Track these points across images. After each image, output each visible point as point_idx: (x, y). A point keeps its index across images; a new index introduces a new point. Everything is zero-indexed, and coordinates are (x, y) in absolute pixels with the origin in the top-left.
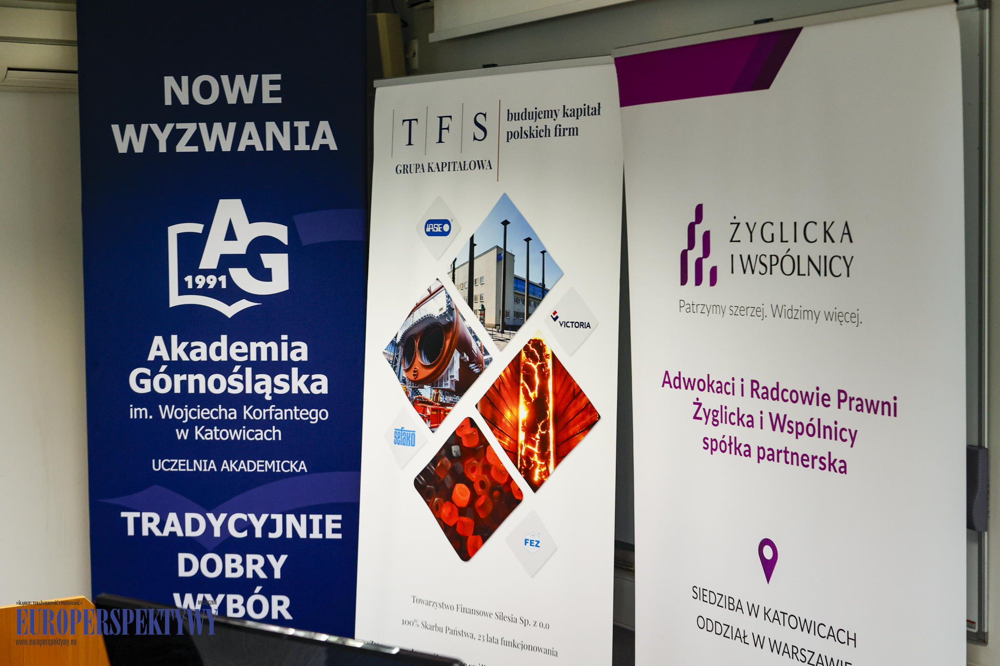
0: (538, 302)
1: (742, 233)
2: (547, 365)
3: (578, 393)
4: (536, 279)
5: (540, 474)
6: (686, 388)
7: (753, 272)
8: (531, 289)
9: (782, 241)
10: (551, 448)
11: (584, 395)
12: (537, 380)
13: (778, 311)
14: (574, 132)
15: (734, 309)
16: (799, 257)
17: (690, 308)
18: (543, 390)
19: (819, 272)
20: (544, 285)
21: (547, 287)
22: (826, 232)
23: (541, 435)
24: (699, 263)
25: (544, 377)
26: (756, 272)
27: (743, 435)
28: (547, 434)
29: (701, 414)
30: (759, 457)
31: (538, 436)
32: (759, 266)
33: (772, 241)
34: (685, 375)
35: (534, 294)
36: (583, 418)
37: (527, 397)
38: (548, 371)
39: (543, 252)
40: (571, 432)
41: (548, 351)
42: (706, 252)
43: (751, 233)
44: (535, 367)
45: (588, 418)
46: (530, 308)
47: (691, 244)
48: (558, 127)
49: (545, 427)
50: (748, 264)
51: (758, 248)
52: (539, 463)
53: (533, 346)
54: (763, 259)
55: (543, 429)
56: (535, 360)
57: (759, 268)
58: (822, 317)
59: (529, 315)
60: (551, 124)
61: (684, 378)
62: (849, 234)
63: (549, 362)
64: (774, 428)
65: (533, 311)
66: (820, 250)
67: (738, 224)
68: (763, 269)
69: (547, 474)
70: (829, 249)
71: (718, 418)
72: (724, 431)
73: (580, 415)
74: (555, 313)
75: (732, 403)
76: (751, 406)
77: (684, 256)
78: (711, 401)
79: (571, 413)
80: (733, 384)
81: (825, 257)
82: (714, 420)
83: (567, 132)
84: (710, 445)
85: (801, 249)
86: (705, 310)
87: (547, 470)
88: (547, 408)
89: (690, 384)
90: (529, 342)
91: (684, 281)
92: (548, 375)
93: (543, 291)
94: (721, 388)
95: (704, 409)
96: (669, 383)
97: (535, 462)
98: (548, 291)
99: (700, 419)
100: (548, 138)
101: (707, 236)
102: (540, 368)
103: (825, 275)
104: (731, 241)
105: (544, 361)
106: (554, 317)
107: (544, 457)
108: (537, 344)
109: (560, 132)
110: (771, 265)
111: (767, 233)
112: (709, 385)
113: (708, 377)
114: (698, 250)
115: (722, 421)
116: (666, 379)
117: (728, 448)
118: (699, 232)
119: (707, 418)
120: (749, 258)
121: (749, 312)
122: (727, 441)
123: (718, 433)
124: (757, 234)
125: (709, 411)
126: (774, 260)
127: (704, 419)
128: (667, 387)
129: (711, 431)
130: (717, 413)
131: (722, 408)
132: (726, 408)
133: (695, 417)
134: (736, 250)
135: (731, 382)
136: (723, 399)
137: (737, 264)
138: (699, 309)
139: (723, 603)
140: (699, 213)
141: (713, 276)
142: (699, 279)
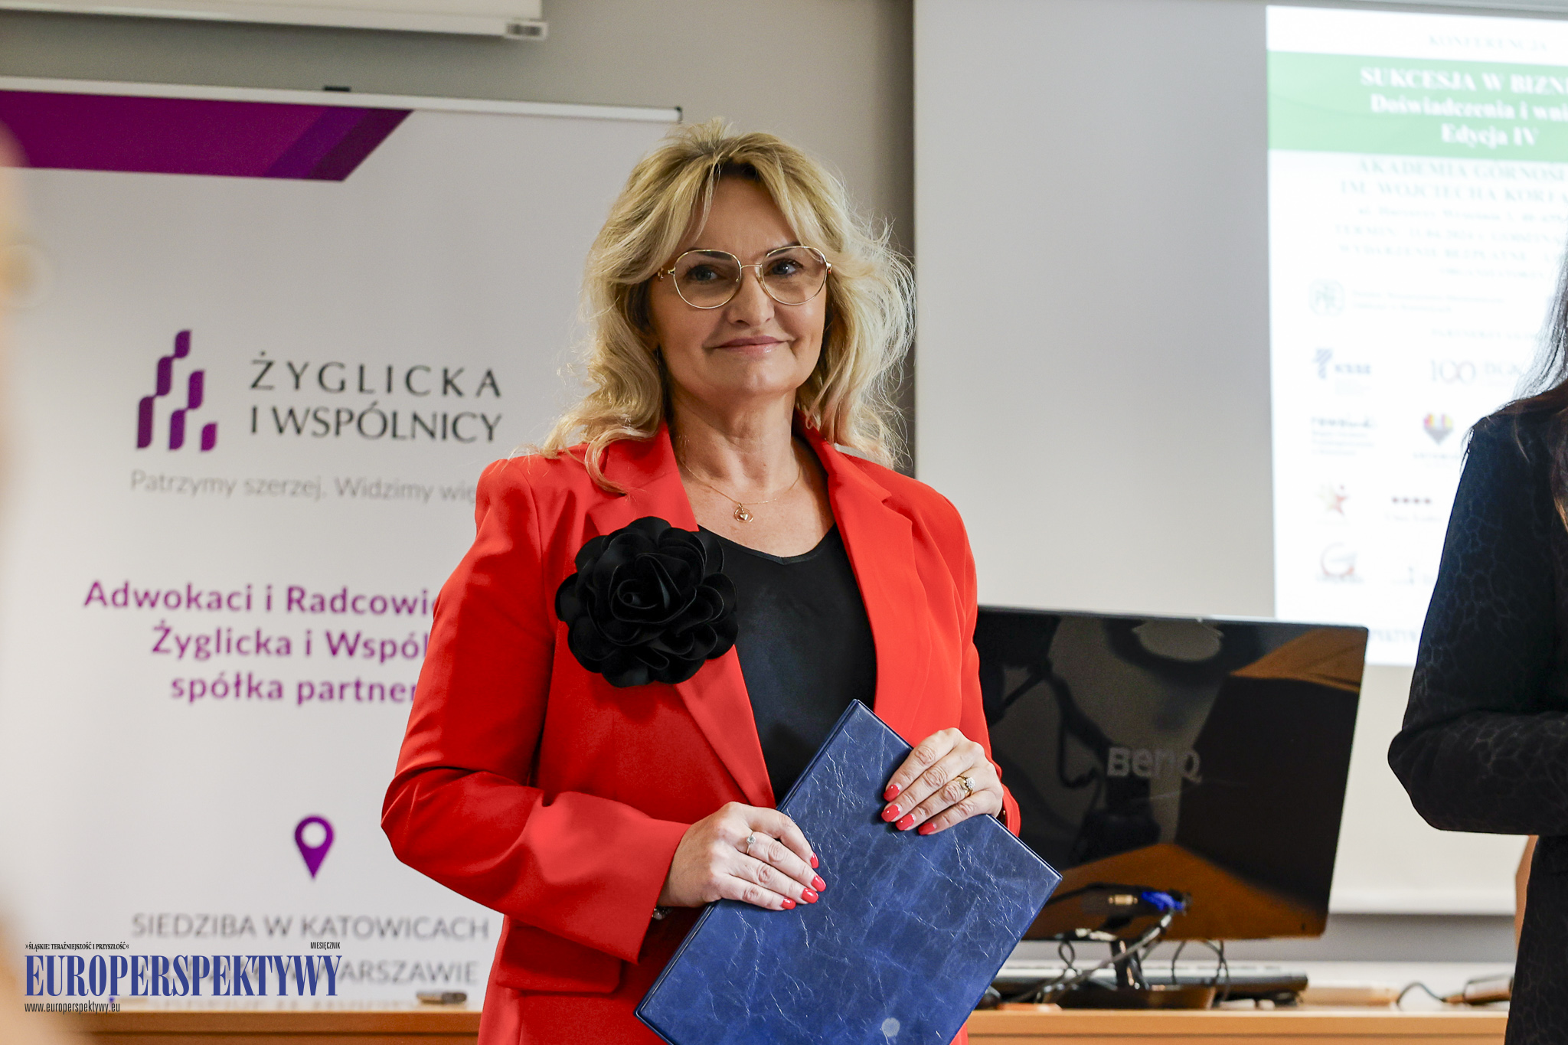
1: (279, 376)
6: (140, 605)
7: (299, 431)
9: (361, 389)
13: (345, 488)
15: (256, 486)
16: (395, 415)
17: (158, 483)
19: (432, 434)
22: (447, 382)
24: (178, 420)
26: (307, 431)
27: (265, 668)
30: (300, 699)
32: (310, 422)
33: (342, 389)
34: (139, 586)
42: (195, 398)
43: (297, 377)
47: (164, 385)
50: (288, 422)
51: (310, 397)
54: (321, 415)
57: (311, 425)
58: (436, 495)
61: (136, 594)
62: (493, 385)
64: (334, 651)
66: (434, 404)
67: (270, 365)
68: (321, 429)
70: (452, 405)
71: (212, 647)
72: (224, 665)
75: (241, 624)
76: (281, 623)
77: (146, 408)
78: (189, 623)
80: (249, 598)
81: (445, 417)
82: (198, 650)
84: (193, 691)
85: (401, 403)
86: (188, 487)
89: (147, 599)
91: (144, 438)
94: (218, 602)
95: (177, 638)
96: (102, 598)
99: (167, 651)
101: (196, 381)
103: (444, 436)
104: (255, 385)
110: (338, 424)
111: (332, 378)
112: (189, 601)
113: (189, 588)
114: (178, 396)
115: (218, 650)
116: (95, 593)
117: (232, 691)
118: (181, 372)
119: (183, 649)
120: (291, 412)
121: (289, 488)
122: (231, 680)
123: (208, 671)
124: (309, 378)
125: (188, 640)
126: (344, 417)
127: (176, 651)
128: (96, 605)
129: (190, 668)
130: (208, 640)
131: (219, 632)
132: (229, 630)
133: (156, 649)
134: (264, 400)
135: (244, 592)
136: (222, 618)
137: (266, 420)
138: (176, 484)
139: (208, 928)
140: (182, 344)
141: (209, 437)
142: (176, 440)
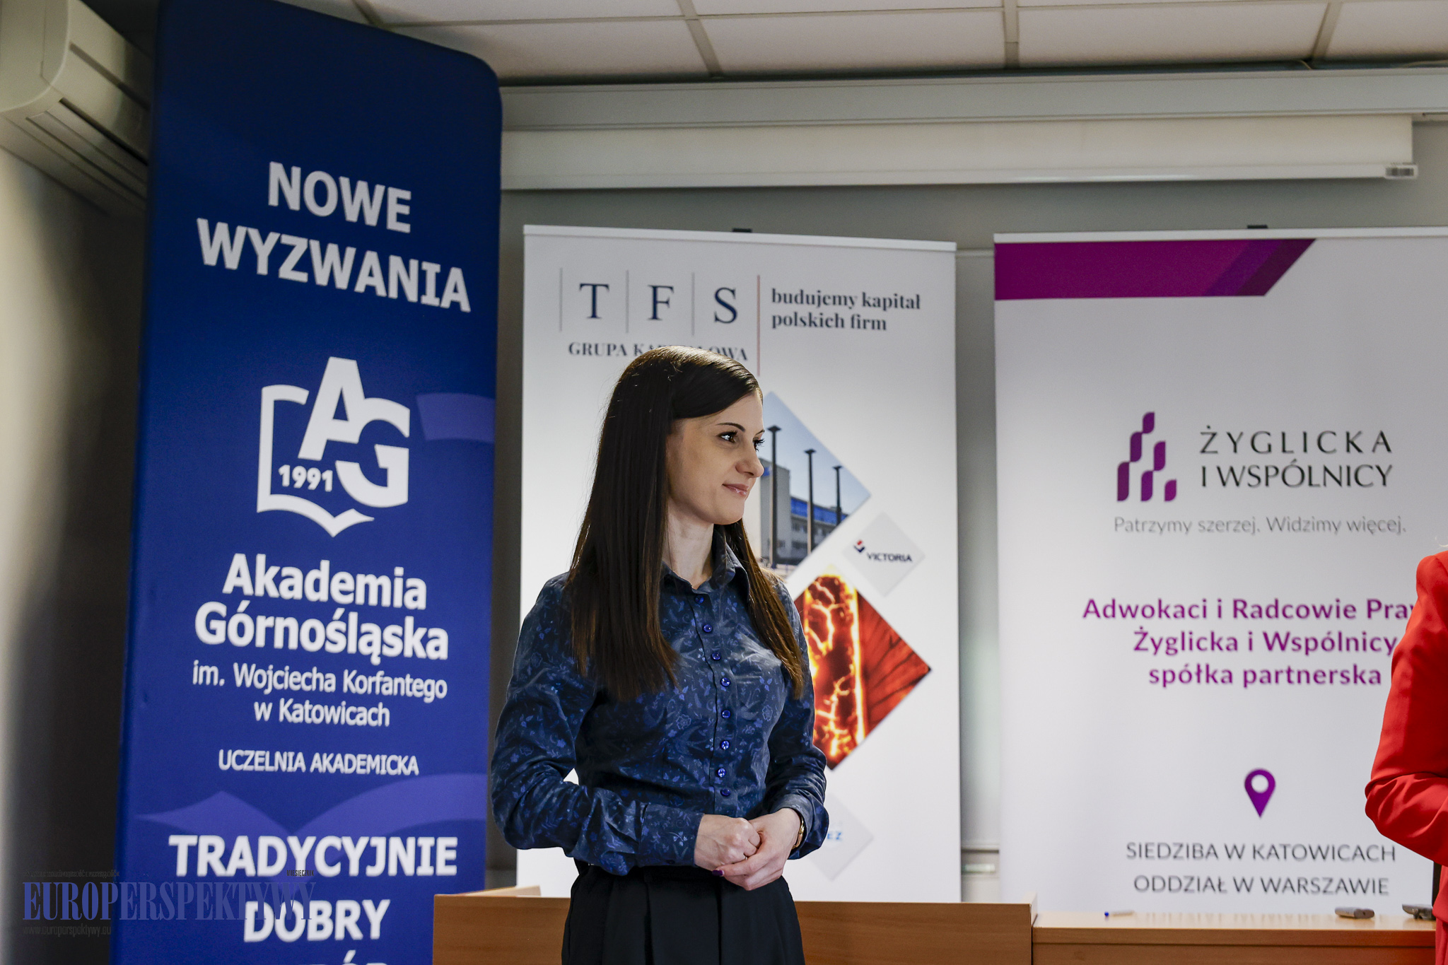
0: (828, 530)
1: (1222, 443)
2: (847, 608)
3: (896, 642)
4: (825, 499)
5: (841, 747)
6: (1124, 616)
7: (1237, 484)
8: (817, 513)
9: (1284, 451)
10: (859, 711)
11: (905, 644)
12: (831, 628)
13: (1275, 524)
14: (880, 325)
15: (1207, 526)
16: (1310, 468)
17: (1135, 526)
18: (842, 642)
19: (1339, 483)
20: (839, 508)
21: (845, 510)
22: (1350, 442)
23: (841, 698)
24: (1147, 479)
25: (842, 622)
26: (1243, 483)
27: (1218, 661)
28: (851, 696)
29: (1147, 643)
30: (1246, 682)
31: (834, 698)
32: (1246, 477)
33: (1270, 450)
34: (1122, 602)
35: (822, 519)
36: (905, 672)
37: (816, 650)
38: (852, 615)
39: (837, 469)
40: (889, 690)
41: (850, 589)
42: (1160, 462)
43: (1235, 443)
44: (827, 611)
45: (912, 672)
46: (817, 538)
47: (1136, 454)
48: (856, 318)
49: (848, 685)
50: (1229, 477)
51: (1246, 457)
52: (837, 732)
53: (822, 585)
54: (1254, 471)
55: (843, 687)
56: (826, 602)
57: (1247, 479)
58: (1344, 528)
59: (814, 546)
60: (845, 313)
61: (1121, 607)
62: (1385, 443)
63: (853, 606)
64: (1270, 647)
65: (821, 541)
66: (1340, 459)
67: (1214, 435)
68: (1254, 481)
69: (853, 744)
70: (1354, 459)
71: (1178, 646)
72: (1188, 659)
73: (901, 669)
74: (860, 543)
75: (1199, 628)
76: (1229, 627)
77: (1123, 471)
78: (1161, 628)
79: (887, 667)
80: (1205, 608)
81: (1348, 468)
82: (1168, 648)
83: (869, 325)
84: (1164, 679)
85: (1315, 459)
86: (1156, 528)
87: (853, 739)
88: (851, 662)
89: (1129, 612)
90: (817, 580)
91: (1123, 494)
92: (851, 621)
93: (839, 516)
94: (1182, 612)
95: (1153, 640)
96: (1096, 612)
97: (832, 735)
98: (846, 516)
99: (1146, 649)
100: (840, 329)
101: (1160, 449)
102: (836, 613)
103: (1349, 484)
104: (1203, 451)
105: (843, 602)
106: (859, 547)
107: (847, 723)
108: (833, 585)
109: (858, 323)
110: (1267, 476)
111: (1261, 444)
112: (1160, 611)
113: (1160, 602)
114: (1147, 462)
115: (1183, 648)
116: (1091, 608)
117: (1195, 677)
118: (1148, 443)
119: (1157, 648)
120: (1232, 470)
121: (1232, 526)
122: (1193, 670)
123: (1176, 663)
124: (1244, 444)
125: (1161, 640)
126: (1272, 472)
127: (1152, 649)
128: (1092, 616)
129: (1163, 662)
130: (1175, 640)
131: (1183, 634)
132: (1191, 633)
133: (1137, 648)
134: (1210, 462)
135: (1201, 604)
136: (1186, 624)
137: (1213, 476)
138: (1147, 527)
139: (1183, 852)
140: (1149, 422)
141: (1171, 491)
142: (1147, 494)
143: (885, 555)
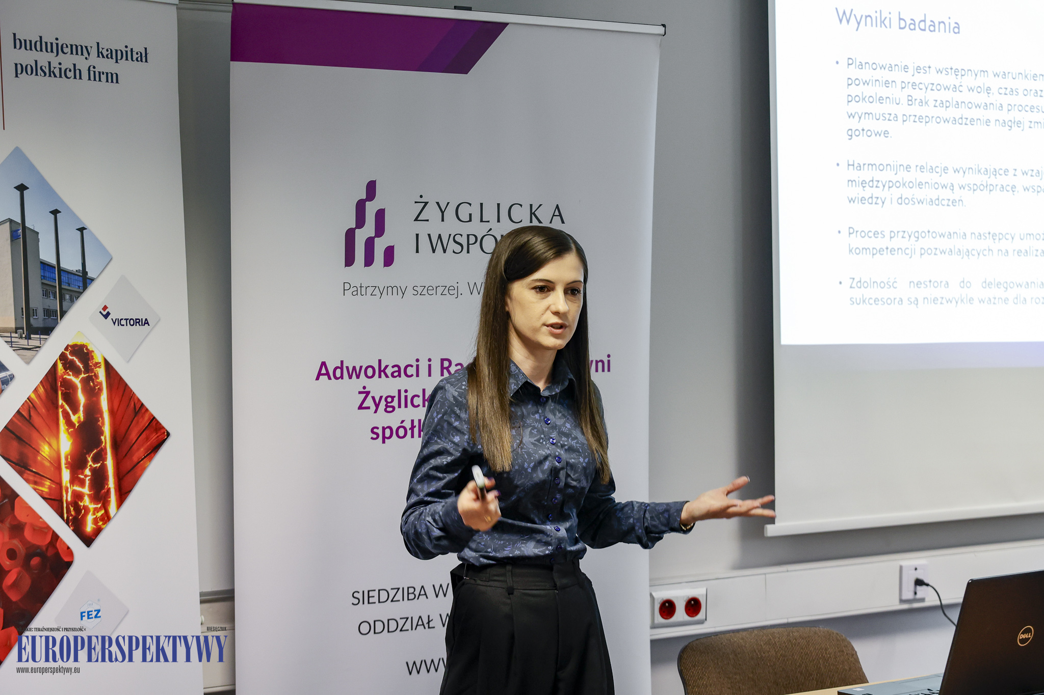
0: (76, 295)
1: (432, 212)
2: (96, 376)
3: (140, 408)
4: (70, 263)
5: (95, 521)
6: (350, 377)
7: (445, 251)
8: (64, 278)
9: (482, 221)
10: (111, 484)
11: (147, 410)
12: (82, 398)
13: (473, 289)
14: (113, 78)
15: (420, 289)
17: (359, 291)
18: (93, 412)
20: (84, 272)
21: (90, 275)
22: (532, 214)
23: (93, 471)
24: (370, 245)
25: (92, 392)
26: (449, 250)
28: (103, 468)
29: (369, 402)
31: (87, 472)
32: (452, 244)
33: (470, 220)
34: (349, 363)
35: (69, 285)
36: (147, 439)
37: (69, 423)
38: (101, 384)
39: (82, 230)
40: (135, 459)
41: (98, 358)
42: (380, 230)
43: (443, 213)
44: (77, 381)
45: (154, 437)
46: (65, 304)
48: (92, 68)
49: (100, 457)
50: (438, 244)
51: (451, 226)
52: (92, 506)
53: (72, 353)
54: (458, 238)
55: (95, 460)
56: (77, 372)
57: (452, 246)
59: (63, 313)
60: (82, 64)
61: (347, 368)
62: (560, 215)
63: (101, 373)
65: (70, 307)
67: (426, 203)
68: (458, 249)
69: (106, 518)
71: (395, 403)
72: (403, 416)
73: (144, 435)
74: (105, 308)
75: (413, 386)
77: (350, 236)
78: (381, 387)
79: (133, 435)
80: (417, 366)
82: (387, 406)
83: (103, 77)
84: (385, 434)
86: (377, 292)
87: (107, 512)
88: (102, 433)
89: (355, 373)
90: (66, 349)
91: (349, 260)
92: (100, 390)
93: (85, 280)
94: (398, 372)
95: (373, 398)
96: (327, 374)
97: (86, 509)
98: (92, 280)
99: (368, 408)
100: (78, 81)
101: (380, 215)
102: (85, 382)
104: (416, 220)
105: (92, 371)
106: (105, 313)
107: (100, 496)
108: (81, 352)
109: (95, 75)
110: (468, 244)
111: (464, 213)
112: (380, 371)
113: (380, 361)
114: (369, 229)
115: (400, 406)
116: (323, 371)
117: (409, 432)
118: (371, 209)
119: (377, 406)
120: (440, 236)
121: (440, 290)
122: (408, 425)
123: (393, 420)
124: (450, 213)
125: (381, 397)
126: (472, 239)
127: (373, 408)
128: (324, 378)
129: (383, 419)
130: (393, 398)
131: (399, 391)
132: (406, 391)
133: (360, 407)
134: (423, 229)
135: (414, 364)
136: (402, 383)
137: (424, 243)
138: (370, 290)
139: (399, 596)
140: (371, 188)
141: (389, 256)
142: (369, 261)
143: (126, 320)
